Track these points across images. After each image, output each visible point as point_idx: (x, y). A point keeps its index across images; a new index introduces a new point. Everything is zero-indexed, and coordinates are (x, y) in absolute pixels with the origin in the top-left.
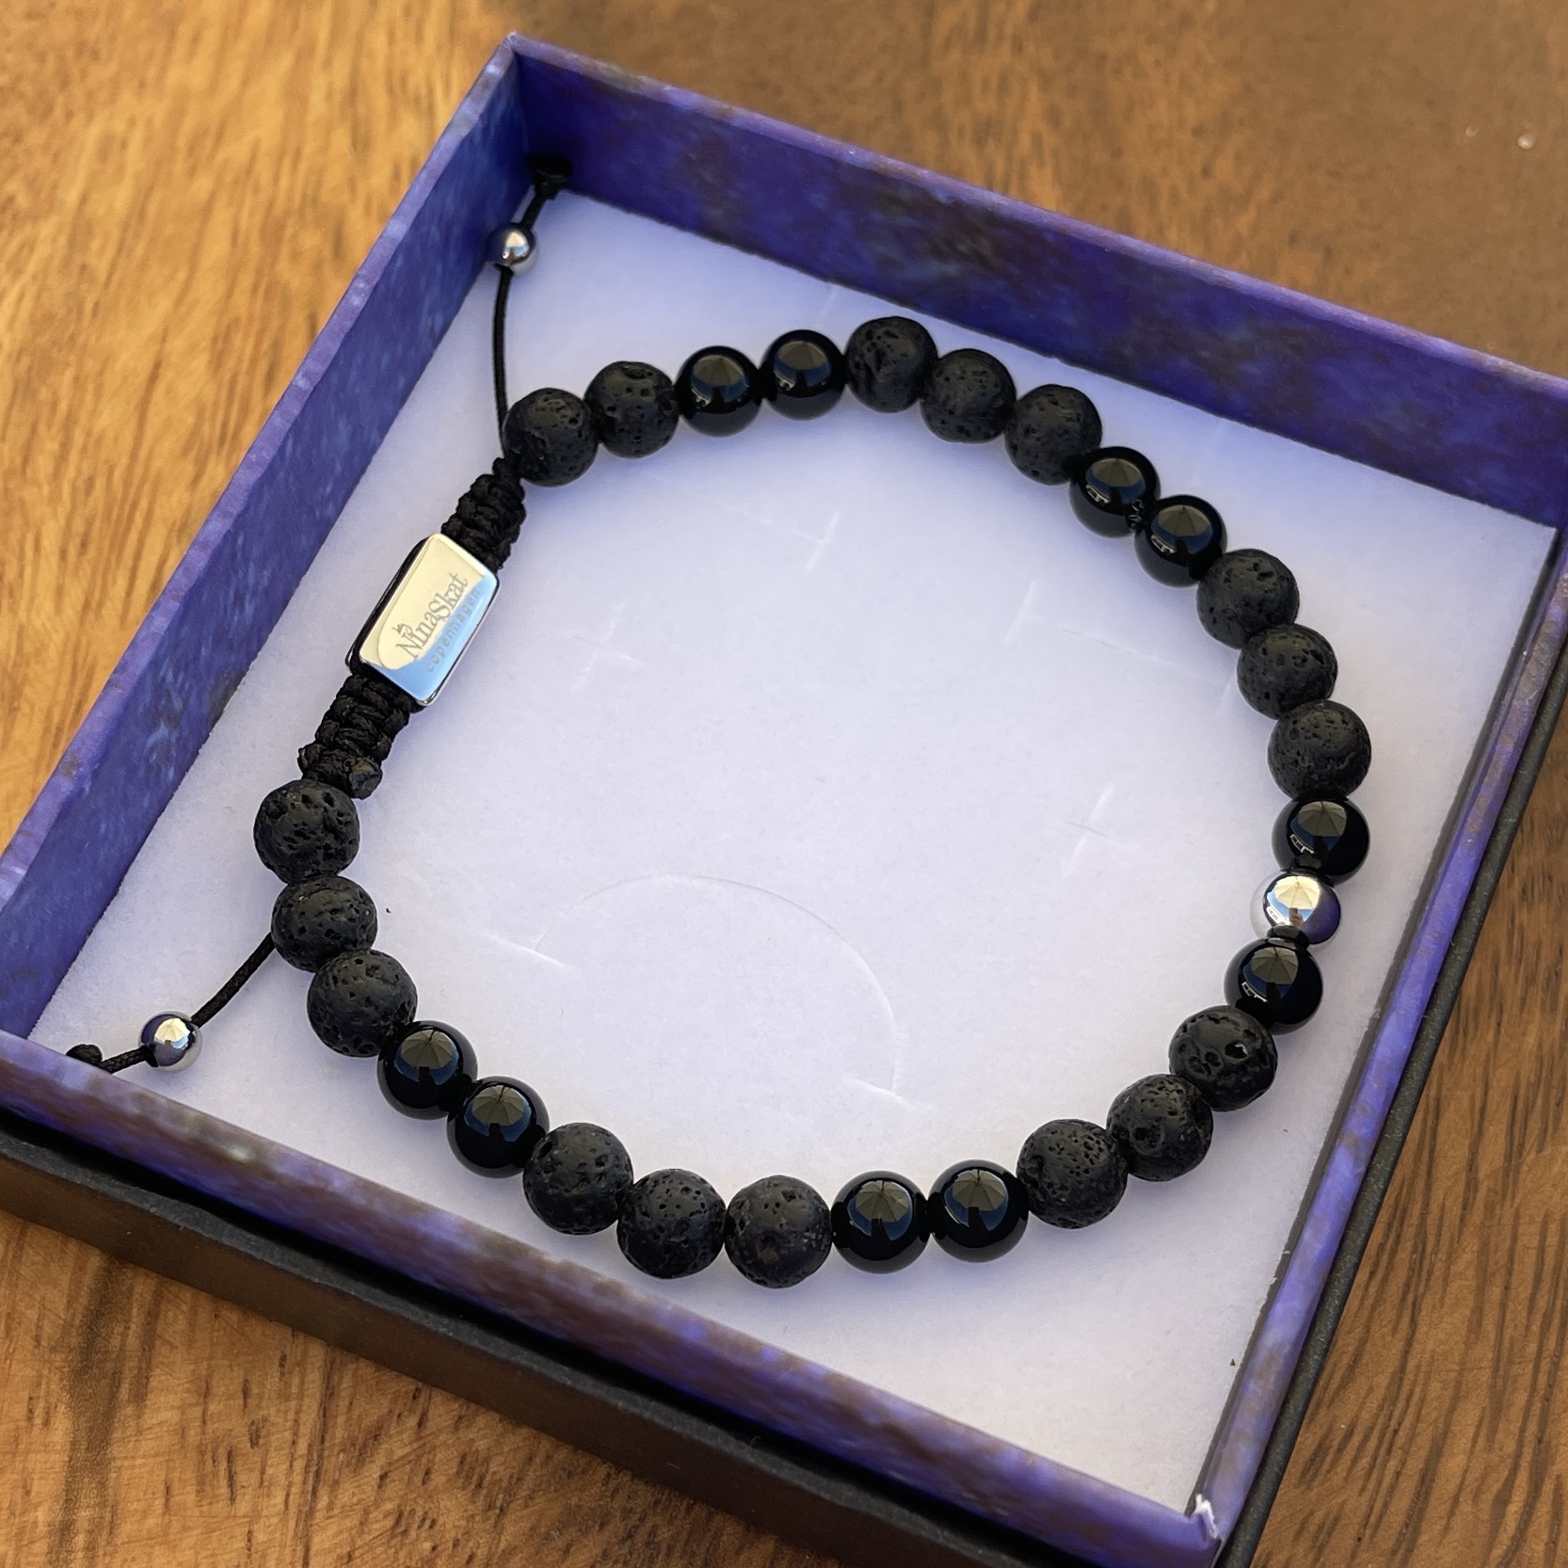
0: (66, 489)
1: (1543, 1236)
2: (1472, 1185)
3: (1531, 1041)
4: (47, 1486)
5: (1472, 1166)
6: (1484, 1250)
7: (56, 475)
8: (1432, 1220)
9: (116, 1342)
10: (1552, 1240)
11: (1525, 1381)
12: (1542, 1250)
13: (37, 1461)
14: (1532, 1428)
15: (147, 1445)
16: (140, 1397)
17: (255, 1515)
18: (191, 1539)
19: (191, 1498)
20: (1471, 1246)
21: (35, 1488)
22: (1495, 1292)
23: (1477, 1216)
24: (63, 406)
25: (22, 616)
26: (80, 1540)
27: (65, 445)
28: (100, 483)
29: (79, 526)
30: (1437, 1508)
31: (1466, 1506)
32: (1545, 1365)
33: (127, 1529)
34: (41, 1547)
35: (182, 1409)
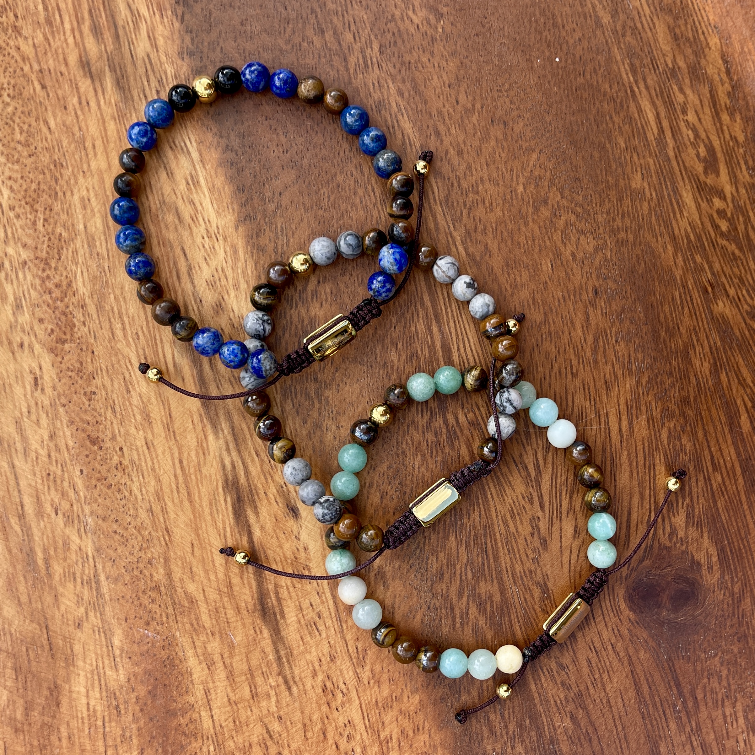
0: (131, 340)
1: (644, 444)
2: (621, 436)
3: (628, 386)
4: (269, 649)
5: (620, 430)
6: (629, 454)
7: (125, 336)
8: (613, 449)
9: (270, 604)
10: (646, 445)
11: (648, 487)
12: (644, 447)
13: (263, 643)
14: (652, 499)
15: (291, 629)
16: (283, 617)
17: (328, 637)
18: (313, 649)
19: (309, 639)
20: (625, 453)
21: (266, 650)
22: (634, 464)
23: (624, 444)
24: (115, 310)
25: (138, 389)
26: (284, 660)
27: (123, 324)
28: (140, 334)
29: (141, 352)
30: (633, 529)
31: (640, 526)
32: (652, 481)
33: (295, 652)
34: (275, 665)
35: (297, 615)
